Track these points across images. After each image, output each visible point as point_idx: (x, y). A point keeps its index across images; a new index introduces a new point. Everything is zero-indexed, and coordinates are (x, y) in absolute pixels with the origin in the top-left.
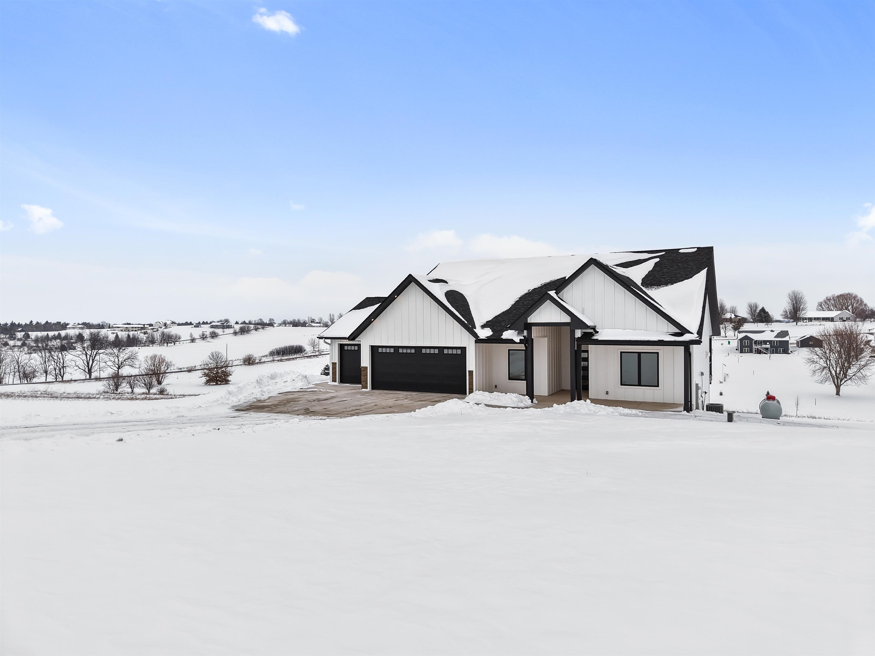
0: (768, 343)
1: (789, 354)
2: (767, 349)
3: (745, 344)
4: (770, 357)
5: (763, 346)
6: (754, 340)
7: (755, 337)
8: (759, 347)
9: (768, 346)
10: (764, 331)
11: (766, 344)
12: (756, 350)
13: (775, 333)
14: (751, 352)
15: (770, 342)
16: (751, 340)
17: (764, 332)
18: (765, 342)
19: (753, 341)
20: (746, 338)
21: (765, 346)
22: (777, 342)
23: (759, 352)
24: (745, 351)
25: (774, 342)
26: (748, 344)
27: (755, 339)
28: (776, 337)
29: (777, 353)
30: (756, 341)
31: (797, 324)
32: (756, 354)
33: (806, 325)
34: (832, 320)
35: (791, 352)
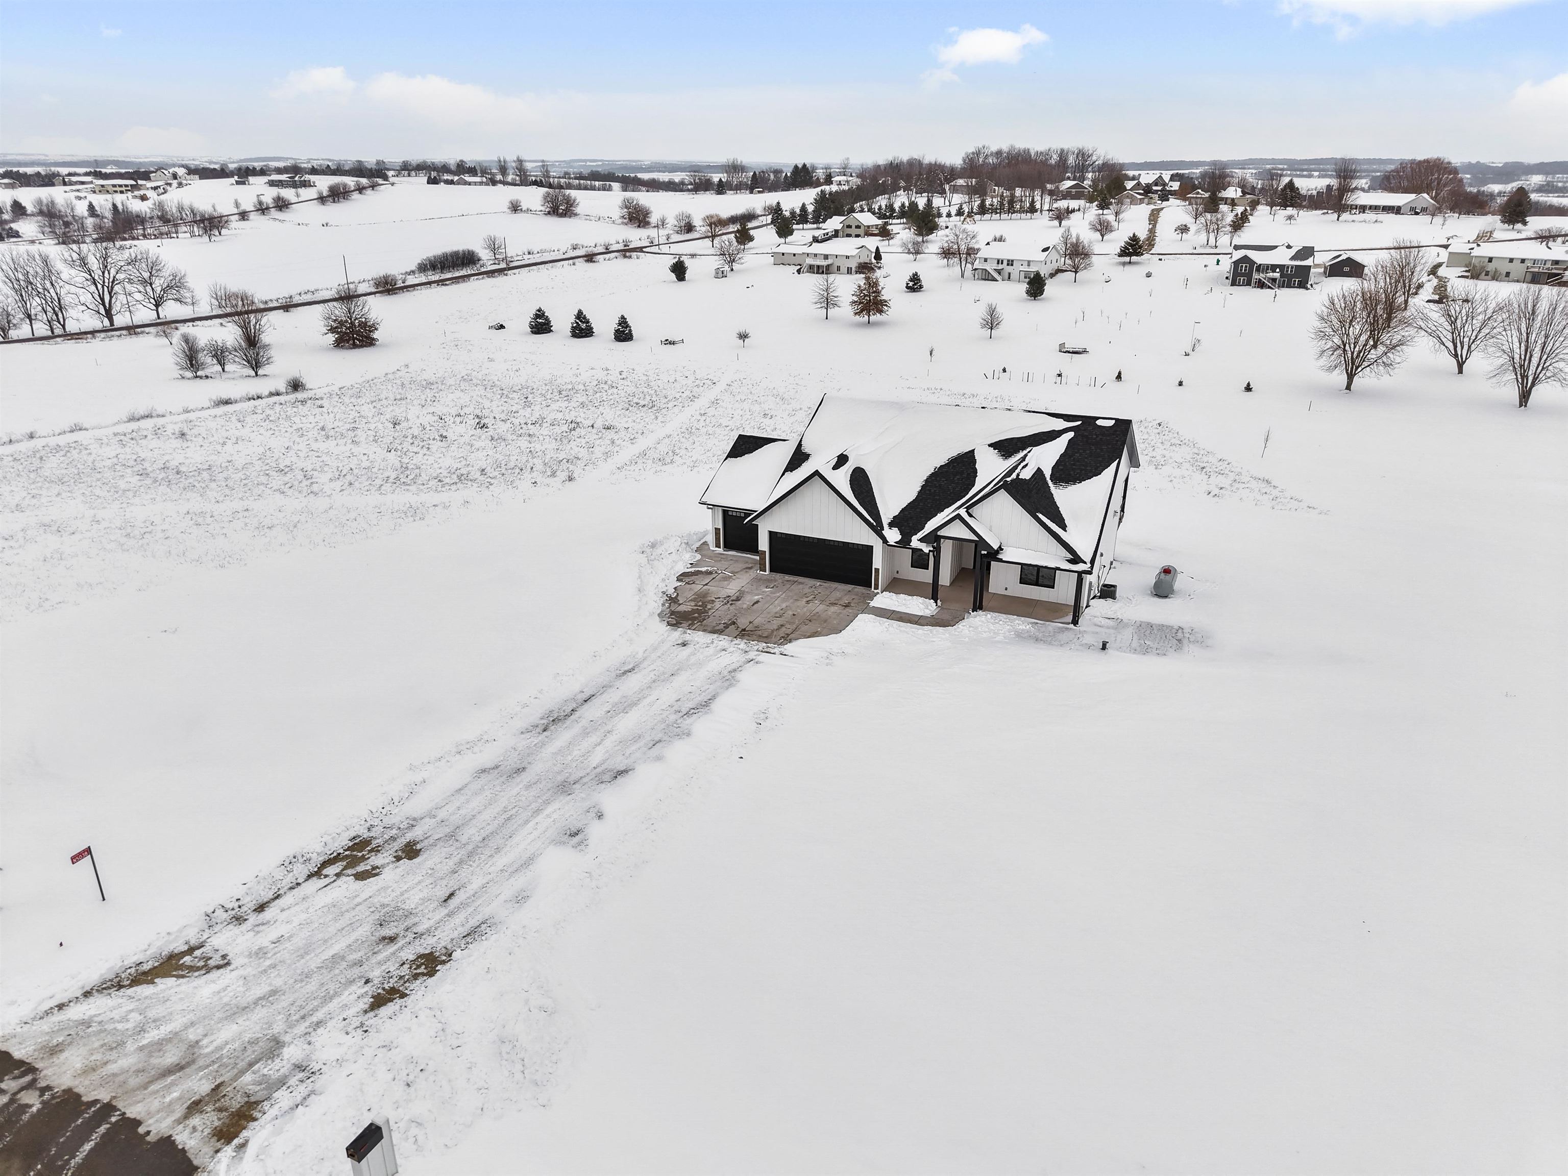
0: (1278, 270)
1: (1307, 289)
2: (1274, 280)
3: (1241, 270)
5: (1268, 275)
7: (1261, 258)
8: (1262, 276)
9: (1277, 275)
10: (1276, 247)
11: (1274, 271)
12: (1256, 282)
13: (1293, 251)
14: (1249, 284)
15: (1282, 267)
16: (1252, 262)
17: (1275, 249)
18: (1273, 268)
19: (1256, 265)
20: (1245, 259)
21: (1271, 274)
22: (1292, 267)
23: (1261, 285)
24: (1239, 282)
25: (1288, 267)
26: (1245, 270)
27: (1259, 263)
28: (1292, 258)
29: (1289, 286)
30: (1260, 265)
31: (1338, 220)
32: (1256, 289)
33: (1353, 221)
34: (1397, 210)
35: (1311, 285)
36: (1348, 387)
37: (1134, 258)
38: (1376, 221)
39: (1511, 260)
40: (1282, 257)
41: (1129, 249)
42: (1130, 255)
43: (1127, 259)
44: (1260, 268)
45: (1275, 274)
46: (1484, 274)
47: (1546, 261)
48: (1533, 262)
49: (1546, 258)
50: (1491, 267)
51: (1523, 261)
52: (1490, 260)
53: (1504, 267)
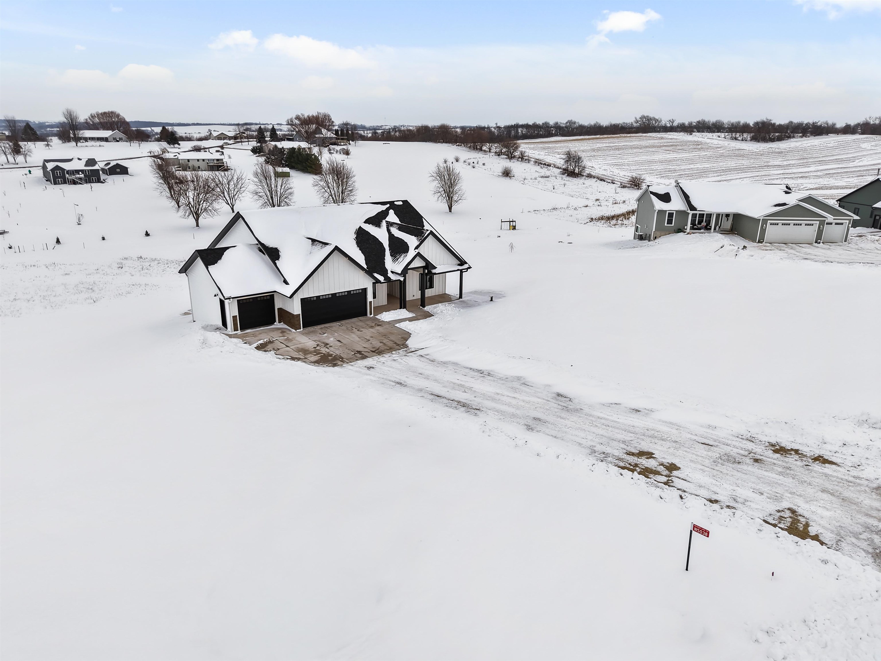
1: (102, 182)
2: (80, 179)
3: (57, 174)
4: (91, 188)
5: (76, 176)
7: (66, 166)
8: (73, 177)
9: (82, 176)
11: (79, 174)
12: (70, 181)
13: (84, 161)
14: (65, 183)
15: (82, 171)
16: (63, 170)
17: (72, 161)
18: (77, 172)
19: (66, 171)
20: (57, 168)
21: (78, 176)
22: (88, 171)
23: (74, 183)
24: (59, 182)
25: (86, 171)
26: (60, 174)
28: (86, 165)
30: (68, 170)
31: (77, 146)
32: (71, 185)
33: (86, 146)
34: (106, 140)
35: (104, 180)
36: (197, 225)
38: (100, 146)
39: (198, 160)
40: (80, 165)
44: (70, 173)
45: (80, 175)
46: (188, 168)
47: (213, 160)
48: (208, 160)
49: (213, 158)
50: (190, 164)
51: (203, 160)
52: (188, 160)
53: (197, 164)
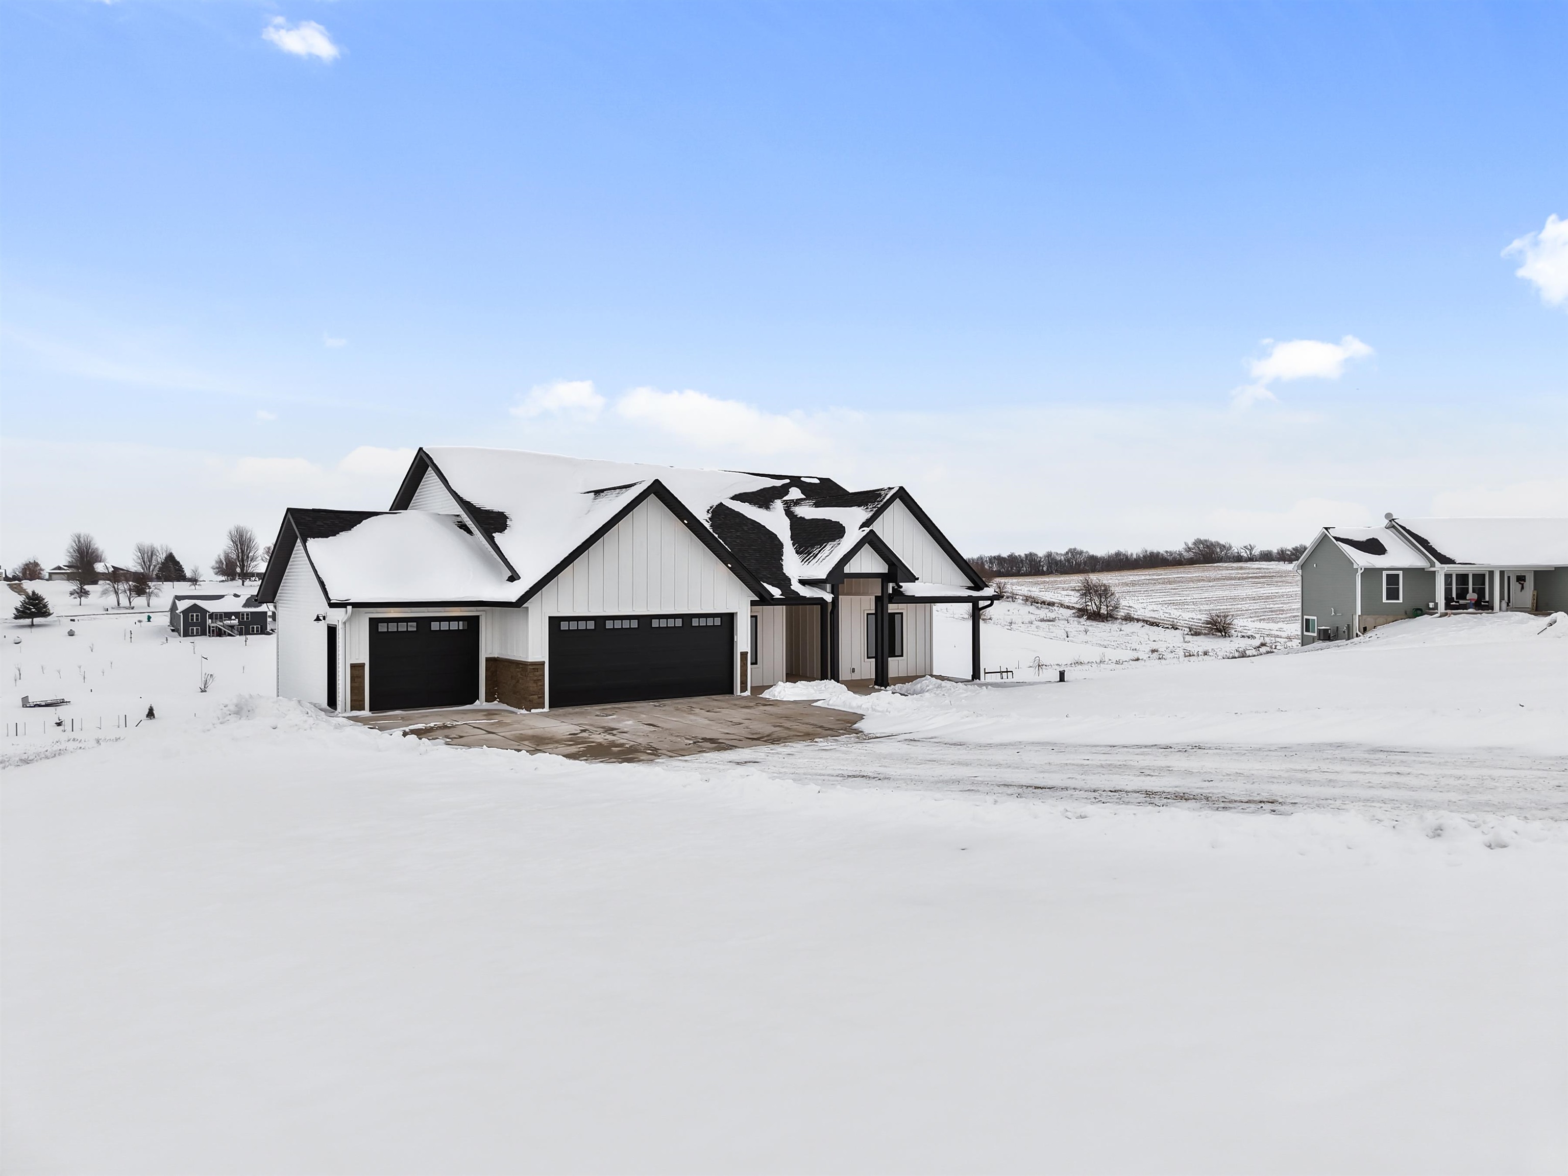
0: (233, 617)
1: (269, 634)
2: (232, 627)
3: (192, 619)
5: (225, 622)
6: (209, 612)
7: (211, 607)
8: (219, 624)
9: (235, 622)
10: (222, 597)
11: (230, 619)
12: (213, 631)
13: (243, 600)
14: (203, 633)
15: (237, 614)
16: (203, 611)
17: (224, 598)
18: (228, 615)
19: (208, 614)
20: (195, 608)
21: (229, 622)
22: (247, 615)
23: (219, 633)
24: (193, 633)
25: (243, 615)
26: (197, 619)
27: (211, 611)
28: (245, 606)
29: (249, 633)
30: (213, 613)
32: (212, 637)
35: (269, 630)
37: (37, 620)
40: (233, 605)
41: (30, 609)
42: (32, 616)
43: (28, 621)
44: (215, 616)
45: (232, 622)
